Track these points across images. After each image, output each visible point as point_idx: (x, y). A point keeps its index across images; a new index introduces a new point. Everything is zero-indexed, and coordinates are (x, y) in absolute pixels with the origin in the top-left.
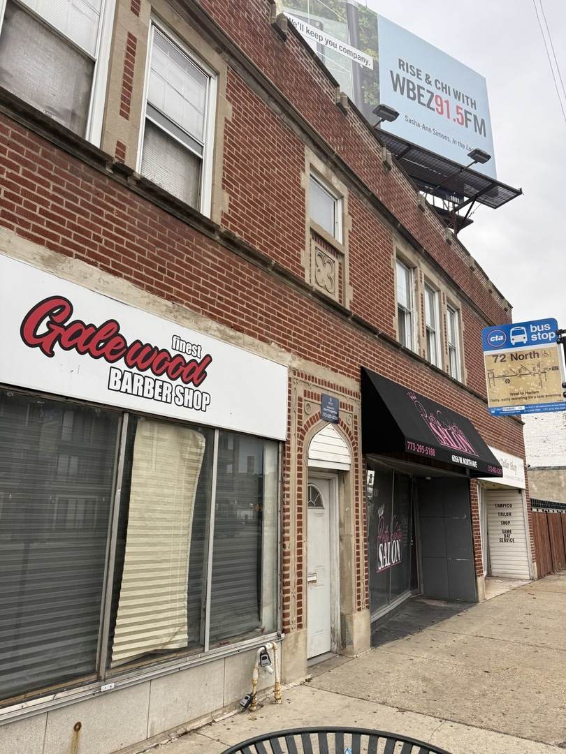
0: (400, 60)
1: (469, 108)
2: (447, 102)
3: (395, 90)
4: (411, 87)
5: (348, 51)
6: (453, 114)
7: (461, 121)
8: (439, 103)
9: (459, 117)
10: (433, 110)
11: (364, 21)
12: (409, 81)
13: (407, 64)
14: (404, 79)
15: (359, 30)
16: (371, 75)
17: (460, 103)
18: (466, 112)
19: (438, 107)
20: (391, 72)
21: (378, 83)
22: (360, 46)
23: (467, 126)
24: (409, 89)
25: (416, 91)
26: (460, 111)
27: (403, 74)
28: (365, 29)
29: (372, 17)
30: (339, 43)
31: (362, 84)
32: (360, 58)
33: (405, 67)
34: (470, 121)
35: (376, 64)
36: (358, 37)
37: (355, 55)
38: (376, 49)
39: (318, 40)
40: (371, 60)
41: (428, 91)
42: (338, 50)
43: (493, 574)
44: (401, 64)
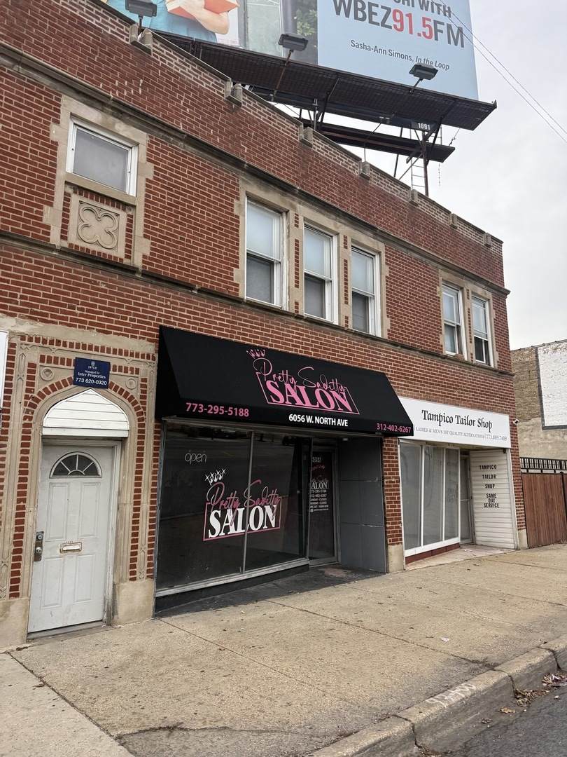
1: (441, 18)
2: (409, 16)
3: (338, 13)
4: (360, 5)
6: (418, 27)
7: (428, 35)
8: (398, 18)
9: (427, 30)
10: (390, 27)
17: (428, 14)
18: (436, 22)
19: (395, 23)
23: (436, 39)
24: (356, 9)
25: (366, 11)
26: (427, 22)
31: (294, 14)
34: (442, 32)
41: (382, 7)
43: (478, 543)
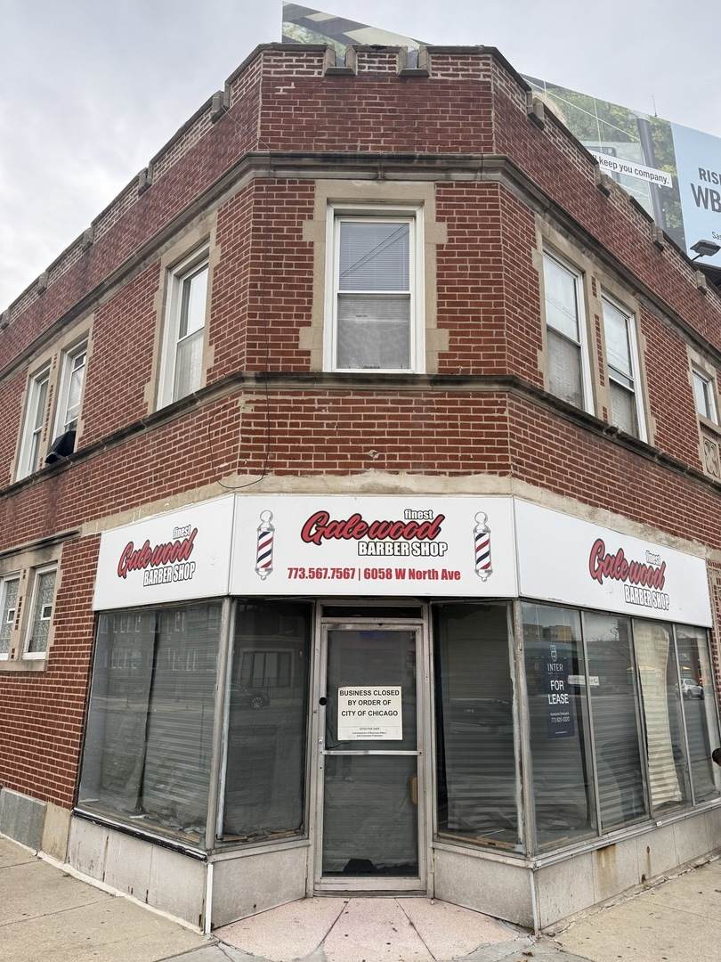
0: (700, 170)
3: (698, 205)
4: (715, 197)
5: (645, 174)
11: (658, 135)
12: (712, 191)
13: (708, 172)
14: (707, 190)
15: (653, 146)
16: (670, 194)
20: (692, 185)
21: (680, 201)
22: (657, 164)
24: (713, 201)
27: (705, 185)
28: (658, 142)
29: (665, 128)
30: (633, 166)
31: (662, 207)
32: (658, 178)
33: (706, 176)
35: (675, 181)
36: (653, 154)
37: (652, 177)
38: (673, 163)
39: (612, 169)
40: (668, 176)
42: (633, 174)
44: (702, 174)
